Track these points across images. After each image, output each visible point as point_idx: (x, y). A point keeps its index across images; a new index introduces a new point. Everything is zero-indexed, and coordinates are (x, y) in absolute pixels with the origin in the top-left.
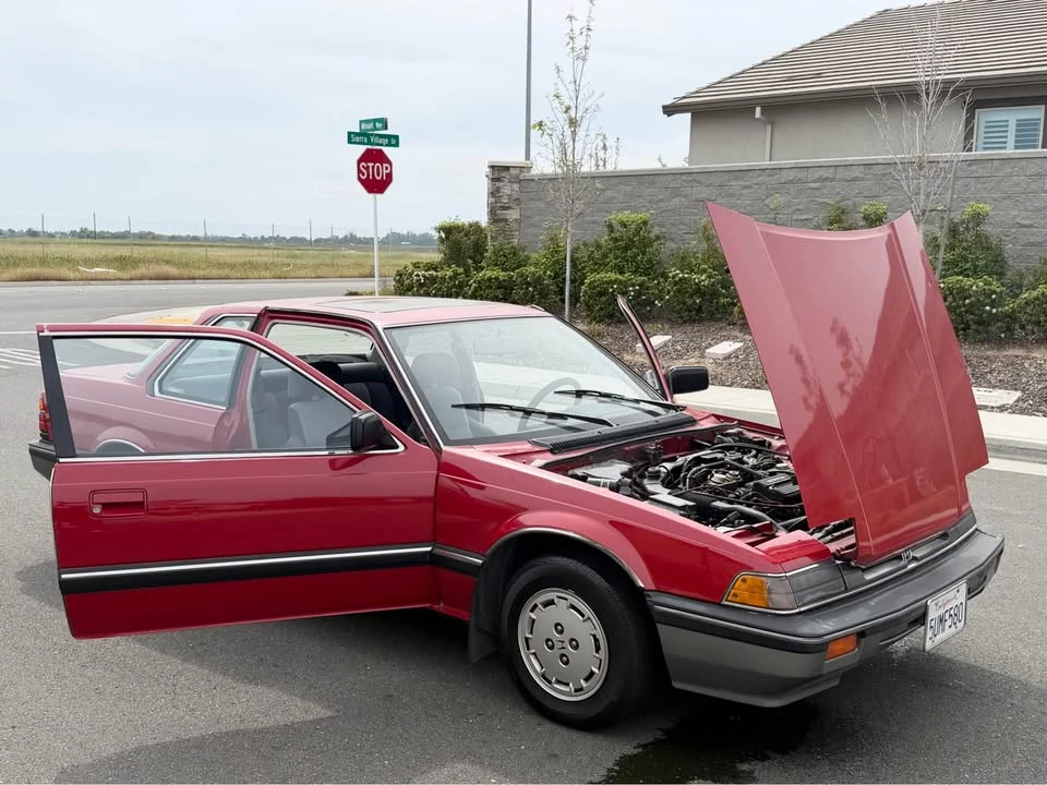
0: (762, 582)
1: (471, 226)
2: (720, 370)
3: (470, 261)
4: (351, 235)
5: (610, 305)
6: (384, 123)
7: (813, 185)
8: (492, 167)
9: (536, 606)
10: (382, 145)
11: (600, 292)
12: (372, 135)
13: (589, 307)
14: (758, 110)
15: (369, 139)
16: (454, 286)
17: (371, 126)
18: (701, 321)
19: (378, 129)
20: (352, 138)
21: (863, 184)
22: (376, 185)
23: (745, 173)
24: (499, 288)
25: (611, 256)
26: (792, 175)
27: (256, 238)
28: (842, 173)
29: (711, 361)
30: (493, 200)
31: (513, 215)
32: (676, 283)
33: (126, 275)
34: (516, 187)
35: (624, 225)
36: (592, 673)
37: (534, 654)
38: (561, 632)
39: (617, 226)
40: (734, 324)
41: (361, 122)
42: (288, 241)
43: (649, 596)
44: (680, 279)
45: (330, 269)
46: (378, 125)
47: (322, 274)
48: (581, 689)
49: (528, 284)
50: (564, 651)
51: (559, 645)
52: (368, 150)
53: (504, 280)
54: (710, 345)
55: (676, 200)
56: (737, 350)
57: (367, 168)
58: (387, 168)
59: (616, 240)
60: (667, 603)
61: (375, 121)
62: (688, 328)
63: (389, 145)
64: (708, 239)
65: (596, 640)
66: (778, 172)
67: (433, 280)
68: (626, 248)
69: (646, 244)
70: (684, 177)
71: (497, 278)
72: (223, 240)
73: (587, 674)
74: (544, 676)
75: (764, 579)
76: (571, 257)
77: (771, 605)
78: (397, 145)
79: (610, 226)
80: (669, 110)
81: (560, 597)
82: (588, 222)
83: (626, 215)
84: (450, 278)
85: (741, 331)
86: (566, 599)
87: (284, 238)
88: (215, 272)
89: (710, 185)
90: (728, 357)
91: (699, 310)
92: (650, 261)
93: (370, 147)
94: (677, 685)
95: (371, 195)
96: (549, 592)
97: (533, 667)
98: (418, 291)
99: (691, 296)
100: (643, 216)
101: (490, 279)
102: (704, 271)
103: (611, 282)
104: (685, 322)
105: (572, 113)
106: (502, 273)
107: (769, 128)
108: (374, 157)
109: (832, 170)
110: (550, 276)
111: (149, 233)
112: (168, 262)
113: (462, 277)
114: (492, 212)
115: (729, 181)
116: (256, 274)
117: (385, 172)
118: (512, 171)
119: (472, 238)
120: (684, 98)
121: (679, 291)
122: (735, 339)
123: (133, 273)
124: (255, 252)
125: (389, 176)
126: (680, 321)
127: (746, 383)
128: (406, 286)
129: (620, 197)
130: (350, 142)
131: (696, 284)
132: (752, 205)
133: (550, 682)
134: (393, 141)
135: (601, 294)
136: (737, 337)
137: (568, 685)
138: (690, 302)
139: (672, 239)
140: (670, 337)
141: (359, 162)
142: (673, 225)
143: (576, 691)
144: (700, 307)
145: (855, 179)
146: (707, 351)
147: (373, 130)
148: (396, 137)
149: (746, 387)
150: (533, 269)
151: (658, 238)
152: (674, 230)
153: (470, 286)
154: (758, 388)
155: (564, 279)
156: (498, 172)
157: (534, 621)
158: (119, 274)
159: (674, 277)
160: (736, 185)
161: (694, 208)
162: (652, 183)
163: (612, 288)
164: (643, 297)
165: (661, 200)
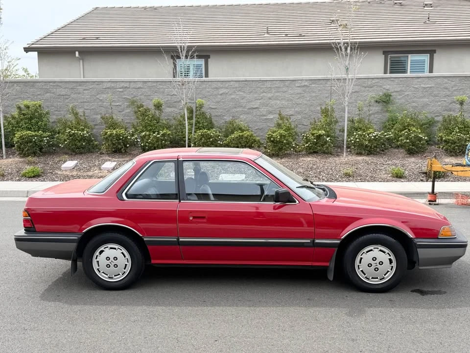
5: (33, 147)
7: (120, 90)
11: (27, 141)
14: (77, 53)
21: (143, 90)
23: (84, 83)
25: (22, 123)
26: (109, 85)
28: (132, 85)
32: (71, 136)
35: (28, 107)
39: (23, 108)
44: (73, 134)
55: (48, 94)
59: (24, 115)
66: (102, 83)
69: (40, 117)
70: (51, 84)
79: (19, 108)
80: (27, 50)
83: (28, 102)
85: (109, 157)
89: (66, 88)
90: (114, 169)
91: (84, 148)
100: (39, 102)
102: (83, 130)
103: (33, 136)
107: (81, 61)
109: (128, 84)
115: (76, 86)
120: (33, 44)
126: (74, 154)
132: (90, 98)
135: (29, 142)
138: (79, 144)
140: (78, 161)
145: (139, 88)
146: (101, 167)
159: (69, 132)
160: (80, 89)
161: (59, 99)
162: (33, 86)
163: (34, 139)
164: (51, 143)
165: (39, 95)
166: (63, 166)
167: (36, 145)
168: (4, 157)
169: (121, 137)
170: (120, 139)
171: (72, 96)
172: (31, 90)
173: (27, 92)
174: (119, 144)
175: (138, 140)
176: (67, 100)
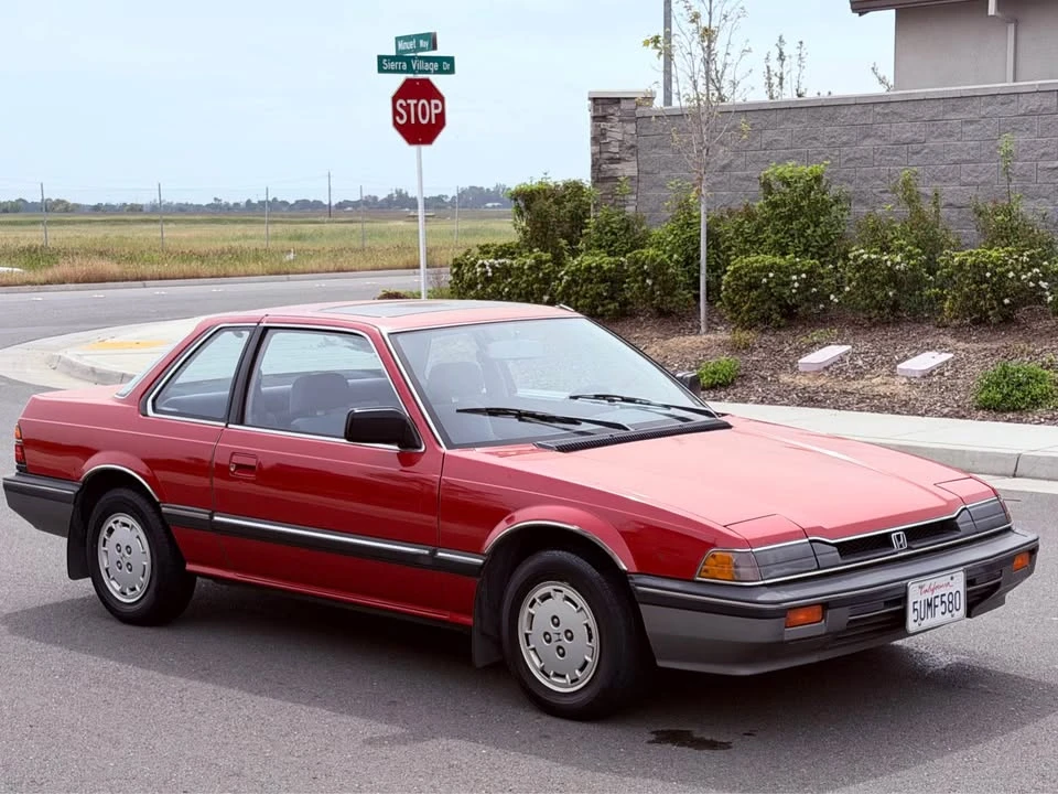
0: (729, 558)
1: (566, 187)
2: (915, 393)
3: (563, 242)
4: (399, 193)
5: (763, 302)
6: (432, 41)
8: (594, 100)
9: (534, 601)
10: (428, 72)
11: (749, 284)
12: (413, 57)
13: (734, 307)
14: (992, 4)
15: (409, 65)
16: (537, 280)
17: (411, 45)
18: (898, 321)
19: (423, 50)
20: (384, 64)
22: (420, 132)
24: (603, 281)
25: (769, 229)
26: (1034, 103)
27: (236, 205)
29: (905, 380)
30: (597, 149)
31: (627, 169)
32: (859, 268)
33: (40, 276)
34: (631, 128)
35: (787, 183)
36: (586, 663)
37: (534, 649)
38: (557, 625)
39: (777, 185)
40: (946, 327)
41: (398, 39)
42: (291, 207)
43: (632, 578)
44: (865, 262)
45: (359, 256)
46: (423, 43)
47: (345, 265)
48: (577, 680)
49: (646, 274)
50: (559, 643)
51: (556, 637)
52: (408, 81)
53: (610, 270)
54: (906, 358)
55: (868, 142)
56: (943, 363)
57: (407, 108)
58: (436, 107)
59: (774, 205)
60: (649, 584)
61: (419, 37)
62: (878, 334)
63: (440, 71)
64: (910, 201)
65: (589, 629)
67: (506, 271)
68: (790, 218)
69: (821, 208)
70: (878, 109)
71: (599, 267)
72: (183, 209)
73: (581, 663)
74: (542, 671)
75: (730, 554)
76: (708, 232)
77: (736, 578)
78: (451, 71)
79: (767, 186)
80: (863, 6)
81: (556, 590)
82: (738, 178)
83: (789, 169)
84: (530, 268)
85: (954, 336)
86: (561, 591)
87: (285, 203)
88: (176, 268)
89: (916, 119)
90: (929, 374)
91: (895, 307)
92: (825, 235)
93: (411, 76)
94: (661, 664)
95: (414, 148)
96: (545, 585)
97: (533, 663)
98: (483, 288)
99: (882, 286)
100: (817, 168)
101: (589, 268)
102: (901, 249)
103: (765, 269)
104: (874, 325)
105: (704, 22)
106: (607, 259)
107: (1011, 28)
108: (417, 90)
110: (678, 262)
111: (59, 202)
112: (102, 254)
113: (548, 267)
114: (596, 166)
115: (945, 113)
116: (241, 268)
117: (434, 112)
118: (624, 105)
119: (569, 206)
121: (864, 279)
122: (942, 348)
123: (50, 273)
124: (239, 229)
125: (441, 118)
126: (867, 324)
127: (946, 410)
128: (468, 283)
129: (785, 139)
130: (381, 70)
131: (890, 269)
132: (979, 148)
133: (548, 676)
134: (446, 66)
135: (753, 286)
136: (945, 345)
137: (564, 677)
138: (879, 295)
139: (860, 201)
140: (850, 347)
141: (395, 99)
142: (865, 180)
143: (572, 682)
144: (895, 302)
146: (899, 366)
147: (415, 51)
148: (451, 60)
149: (945, 416)
150: (651, 251)
151: (837, 200)
152: (865, 187)
153: (561, 279)
154: (963, 417)
155: (699, 265)
156: (604, 107)
157: (533, 616)
158: (29, 275)
159: (856, 258)
160: (955, 117)
161: (895, 155)
162: (832, 118)
163: (767, 276)
164: (814, 290)
165: (845, 144)
166: (804, 360)
167: (772, 295)
168: (703, 329)
169: (988, 275)
170: (986, 280)
171: (932, 143)
172: (828, 129)
173: (815, 139)
174: (981, 294)
175: (1041, 283)
176: (915, 157)
